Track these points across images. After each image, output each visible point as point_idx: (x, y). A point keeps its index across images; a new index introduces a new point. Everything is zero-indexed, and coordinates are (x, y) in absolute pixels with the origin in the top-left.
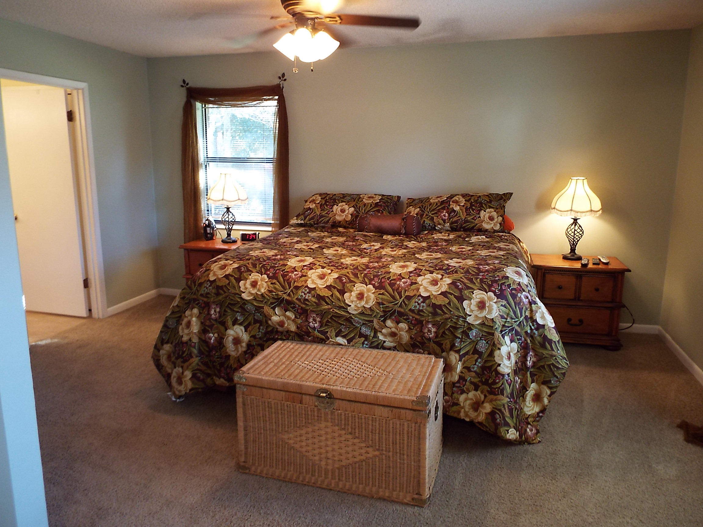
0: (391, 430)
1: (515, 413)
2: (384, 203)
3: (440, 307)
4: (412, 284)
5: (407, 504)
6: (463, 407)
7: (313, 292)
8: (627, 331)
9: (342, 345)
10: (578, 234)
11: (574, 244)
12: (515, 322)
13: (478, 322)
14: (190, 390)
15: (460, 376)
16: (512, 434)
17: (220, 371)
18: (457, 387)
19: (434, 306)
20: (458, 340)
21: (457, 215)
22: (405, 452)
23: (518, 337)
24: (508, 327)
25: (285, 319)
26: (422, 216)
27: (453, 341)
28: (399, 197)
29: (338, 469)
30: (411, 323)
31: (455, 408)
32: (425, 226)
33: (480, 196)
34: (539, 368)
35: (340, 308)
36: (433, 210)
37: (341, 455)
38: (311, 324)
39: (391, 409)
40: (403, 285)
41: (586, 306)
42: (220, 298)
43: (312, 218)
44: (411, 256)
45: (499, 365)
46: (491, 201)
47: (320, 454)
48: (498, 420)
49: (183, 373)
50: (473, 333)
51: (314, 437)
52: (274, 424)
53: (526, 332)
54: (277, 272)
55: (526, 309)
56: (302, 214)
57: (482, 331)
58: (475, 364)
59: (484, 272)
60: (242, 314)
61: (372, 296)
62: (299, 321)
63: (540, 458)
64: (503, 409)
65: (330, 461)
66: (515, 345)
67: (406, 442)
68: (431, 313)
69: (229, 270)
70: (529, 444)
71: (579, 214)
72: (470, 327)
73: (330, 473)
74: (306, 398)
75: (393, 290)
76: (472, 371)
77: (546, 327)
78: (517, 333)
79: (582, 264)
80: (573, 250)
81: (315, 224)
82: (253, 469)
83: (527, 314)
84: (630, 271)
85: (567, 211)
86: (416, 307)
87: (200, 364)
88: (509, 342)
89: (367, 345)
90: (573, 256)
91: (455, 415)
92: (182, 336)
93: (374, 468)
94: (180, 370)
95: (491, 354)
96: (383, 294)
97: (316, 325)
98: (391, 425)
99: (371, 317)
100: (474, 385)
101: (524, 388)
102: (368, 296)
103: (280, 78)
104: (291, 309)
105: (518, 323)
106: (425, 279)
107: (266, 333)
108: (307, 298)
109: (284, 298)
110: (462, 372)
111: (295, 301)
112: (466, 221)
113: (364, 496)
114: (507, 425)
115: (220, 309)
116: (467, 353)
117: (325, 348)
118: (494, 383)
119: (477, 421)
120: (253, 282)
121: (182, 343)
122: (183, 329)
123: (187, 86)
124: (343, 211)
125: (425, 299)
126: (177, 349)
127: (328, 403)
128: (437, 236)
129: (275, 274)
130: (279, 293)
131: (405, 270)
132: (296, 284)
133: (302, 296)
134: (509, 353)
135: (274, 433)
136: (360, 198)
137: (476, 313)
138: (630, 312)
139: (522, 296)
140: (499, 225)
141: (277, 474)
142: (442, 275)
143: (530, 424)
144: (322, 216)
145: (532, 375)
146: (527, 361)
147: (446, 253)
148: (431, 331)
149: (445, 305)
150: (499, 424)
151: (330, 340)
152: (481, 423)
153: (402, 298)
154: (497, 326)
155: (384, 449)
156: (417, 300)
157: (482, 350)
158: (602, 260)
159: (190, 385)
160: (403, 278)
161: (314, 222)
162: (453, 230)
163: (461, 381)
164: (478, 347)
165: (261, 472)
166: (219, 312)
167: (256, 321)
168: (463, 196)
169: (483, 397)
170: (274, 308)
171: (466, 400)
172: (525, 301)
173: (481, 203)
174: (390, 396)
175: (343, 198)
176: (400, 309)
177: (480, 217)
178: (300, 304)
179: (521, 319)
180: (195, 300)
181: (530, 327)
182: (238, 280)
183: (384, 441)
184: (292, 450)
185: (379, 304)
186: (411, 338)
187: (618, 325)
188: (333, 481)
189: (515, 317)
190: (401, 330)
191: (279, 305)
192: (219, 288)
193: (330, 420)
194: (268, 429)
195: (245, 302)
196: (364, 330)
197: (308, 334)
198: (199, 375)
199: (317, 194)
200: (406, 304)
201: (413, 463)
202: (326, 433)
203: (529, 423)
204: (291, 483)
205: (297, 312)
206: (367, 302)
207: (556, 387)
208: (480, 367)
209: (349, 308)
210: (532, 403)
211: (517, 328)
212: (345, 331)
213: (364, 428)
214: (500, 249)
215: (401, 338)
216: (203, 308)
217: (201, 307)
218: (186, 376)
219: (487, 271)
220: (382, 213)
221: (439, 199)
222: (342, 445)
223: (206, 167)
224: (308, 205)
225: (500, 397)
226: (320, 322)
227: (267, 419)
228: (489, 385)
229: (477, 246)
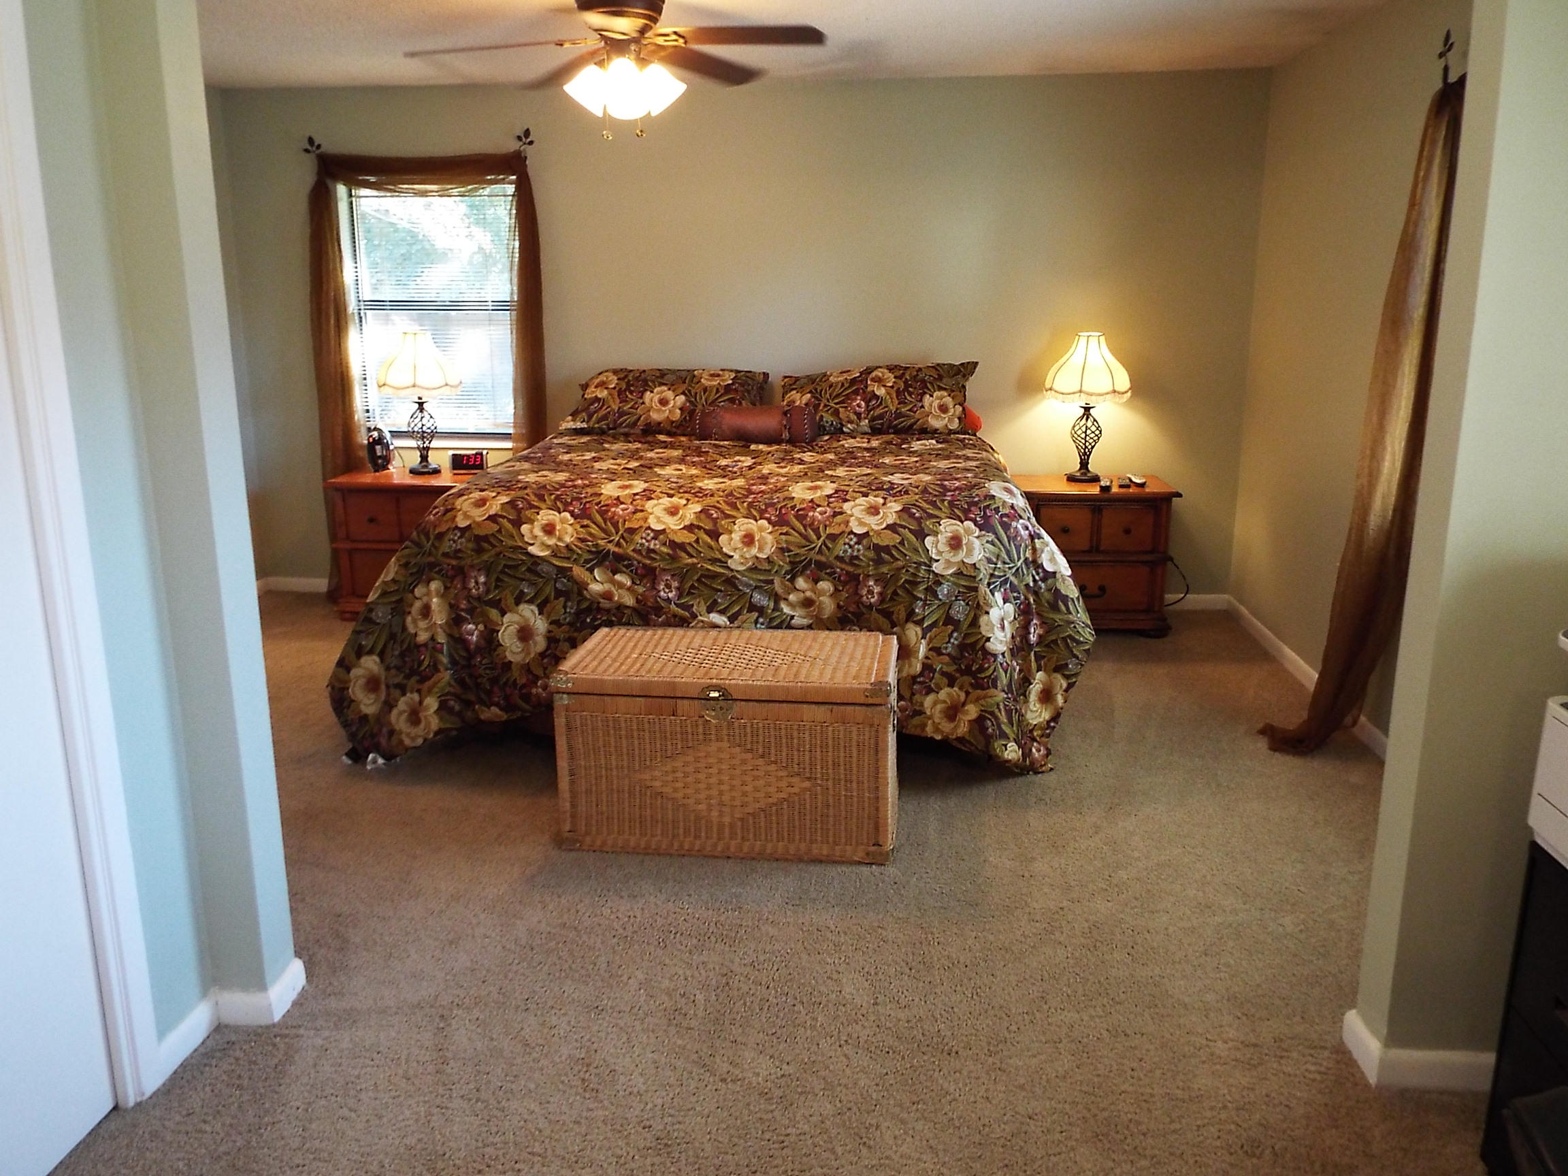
0: (830, 742)
1: (1015, 718)
2: (742, 385)
3: (887, 549)
4: (835, 514)
5: (859, 863)
6: (930, 718)
7: (661, 537)
8: (1177, 607)
9: (720, 627)
10: (1092, 435)
11: (1085, 453)
12: (1010, 568)
13: (951, 571)
14: (436, 733)
15: (924, 665)
16: (1012, 752)
17: (489, 693)
18: (920, 682)
19: (877, 548)
20: (920, 603)
21: (881, 403)
22: (854, 777)
23: (1015, 594)
24: (1000, 577)
25: (613, 589)
26: (816, 407)
27: (911, 604)
28: (766, 375)
29: (742, 819)
30: (839, 579)
31: (916, 720)
32: (824, 427)
33: (920, 369)
34: (1048, 646)
35: (714, 561)
36: (838, 396)
37: (745, 794)
38: (662, 593)
39: (830, 707)
40: (820, 517)
41: (1110, 561)
42: (485, 557)
43: (605, 418)
44: (818, 472)
45: (988, 639)
46: (940, 378)
47: (709, 797)
48: (990, 730)
49: (421, 702)
50: (943, 591)
51: (697, 771)
52: (625, 757)
53: (1027, 585)
54: (588, 506)
55: (1026, 547)
56: (583, 411)
57: (959, 585)
58: (949, 642)
59: (954, 490)
60: (532, 584)
61: (769, 538)
62: (641, 589)
63: (1055, 790)
64: (997, 711)
65: (726, 810)
66: (1010, 608)
67: (854, 760)
68: (872, 560)
69: (494, 507)
70: (1036, 773)
71: (1093, 398)
72: (938, 580)
73: (727, 830)
74: (683, 705)
75: (805, 527)
76: (943, 654)
77: (1058, 576)
78: (1013, 588)
79: (1101, 487)
80: (1084, 464)
81: (610, 429)
82: (588, 840)
83: (1027, 555)
84: (1179, 495)
85: (1074, 393)
86: (845, 551)
87: (453, 683)
88: (1002, 602)
89: (762, 624)
90: (1084, 475)
91: (918, 732)
92: (416, 634)
93: (802, 811)
94: (416, 697)
95: (975, 623)
96: (786, 534)
97: (670, 595)
98: (830, 734)
99: (770, 575)
100: (948, 678)
101: (1026, 681)
102: (762, 539)
103: (519, 138)
104: (624, 569)
105: (1014, 570)
106: (856, 505)
107: (579, 613)
108: (652, 546)
109: (609, 550)
110: (927, 658)
111: (632, 554)
112: (899, 415)
113: (786, 860)
114: (1004, 736)
115: (487, 576)
116: (934, 625)
117: (691, 633)
118: (982, 669)
119: (954, 737)
120: (547, 525)
121: (418, 646)
122: (415, 621)
123: (318, 152)
124: (664, 402)
125: (861, 537)
126: (407, 659)
127: (721, 708)
128: (849, 443)
129: (584, 510)
130: (599, 542)
131: (819, 493)
132: (627, 525)
133: (642, 545)
134: (1002, 620)
135: (626, 772)
136: (694, 376)
137: (947, 556)
138: (1181, 573)
139: (1019, 526)
140: (957, 420)
141: (632, 844)
142: (885, 499)
143: (1036, 741)
144: (622, 414)
145: (1038, 658)
146: (1030, 633)
147: (876, 466)
148: (872, 591)
149: (894, 546)
150: (991, 736)
151: (700, 618)
152: (960, 740)
153: (822, 539)
154: (981, 576)
155: (819, 775)
156: (847, 540)
157: (961, 617)
158: (1134, 480)
159: (435, 724)
160: (819, 506)
161: (608, 425)
162: (875, 431)
163: (926, 672)
164: (952, 612)
165: (604, 843)
166: (485, 583)
167: (559, 593)
168: (891, 369)
169: (963, 696)
170: (591, 570)
171: (935, 703)
172: (1024, 533)
173: (923, 381)
174: (828, 685)
175: (661, 377)
176: (819, 557)
177: (922, 407)
178: (639, 558)
179: (1019, 564)
180: (432, 566)
181: (1033, 576)
182: (518, 523)
183: (819, 762)
184: (659, 798)
185: (782, 550)
186: (839, 606)
187: (1162, 598)
188: (733, 842)
189: (1008, 561)
190: (822, 593)
191: (599, 564)
192: (479, 539)
193: (726, 738)
194: (614, 766)
195: (536, 560)
196: (757, 598)
197: (658, 610)
198: (452, 703)
199: (607, 371)
200: (828, 548)
201: (867, 795)
202: (720, 761)
203: (1034, 740)
204: (659, 855)
205: (636, 574)
206: (761, 549)
207: (1076, 675)
208: (958, 646)
209: (729, 561)
210: (1038, 705)
211: (1012, 578)
212: (723, 602)
213: (784, 745)
214: (968, 459)
215: (820, 608)
216: (453, 578)
217: (447, 577)
218: (427, 708)
219: (957, 488)
220: (740, 403)
221: (845, 376)
222: (748, 779)
223: (361, 321)
224: (593, 392)
225: (992, 691)
226: (678, 589)
227: (612, 749)
228: (973, 675)
229: (926, 456)
